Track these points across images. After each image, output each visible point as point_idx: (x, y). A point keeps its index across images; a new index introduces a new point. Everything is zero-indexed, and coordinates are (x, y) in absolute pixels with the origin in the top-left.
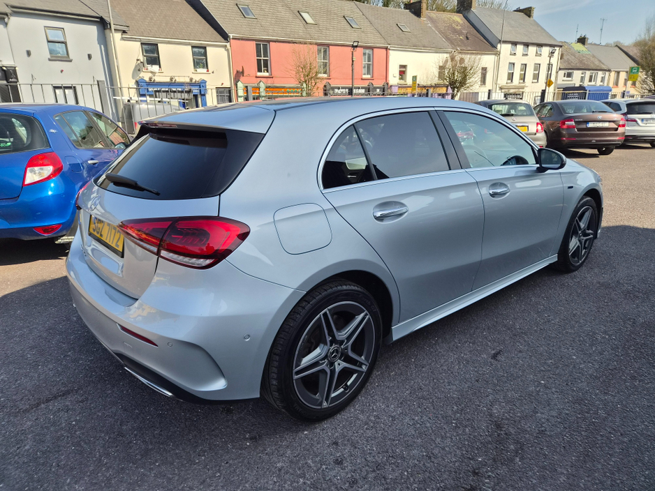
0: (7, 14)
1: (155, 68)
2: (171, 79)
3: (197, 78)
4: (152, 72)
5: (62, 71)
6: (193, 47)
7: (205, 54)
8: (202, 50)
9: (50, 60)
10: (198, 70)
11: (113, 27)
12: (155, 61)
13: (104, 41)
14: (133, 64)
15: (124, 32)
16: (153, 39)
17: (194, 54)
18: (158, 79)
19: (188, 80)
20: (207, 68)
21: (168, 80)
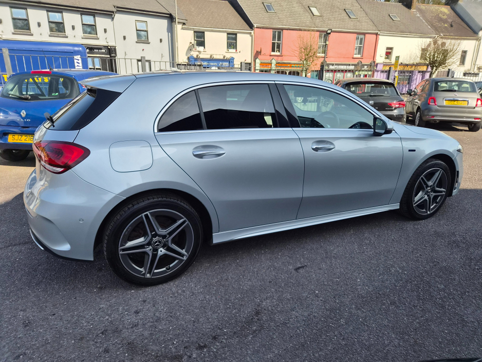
0: (113, 12)
1: (201, 48)
2: (211, 56)
3: (228, 56)
4: (198, 51)
5: (143, 50)
6: (228, 34)
7: (236, 39)
8: (234, 36)
9: (136, 42)
10: (229, 50)
11: (177, 20)
12: (201, 43)
13: (171, 30)
14: (188, 45)
15: (184, 24)
16: (202, 29)
17: (228, 38)
18: (202, 56)
19: (222, 57)
20: (236, 49)
21: (208, 57)
